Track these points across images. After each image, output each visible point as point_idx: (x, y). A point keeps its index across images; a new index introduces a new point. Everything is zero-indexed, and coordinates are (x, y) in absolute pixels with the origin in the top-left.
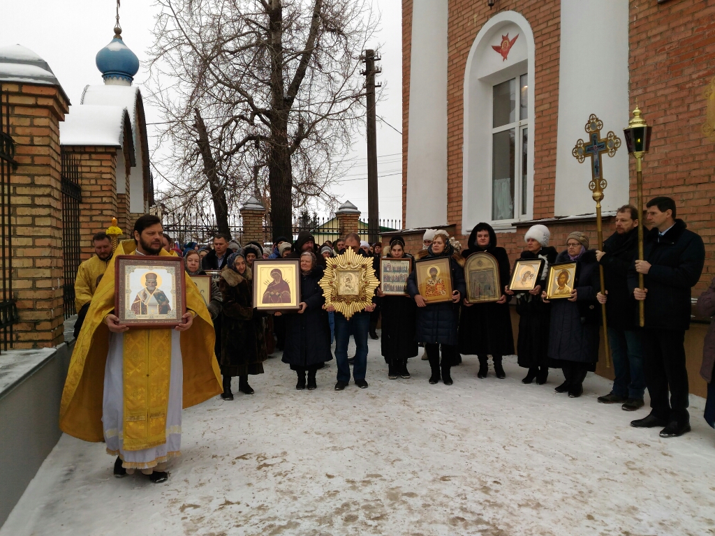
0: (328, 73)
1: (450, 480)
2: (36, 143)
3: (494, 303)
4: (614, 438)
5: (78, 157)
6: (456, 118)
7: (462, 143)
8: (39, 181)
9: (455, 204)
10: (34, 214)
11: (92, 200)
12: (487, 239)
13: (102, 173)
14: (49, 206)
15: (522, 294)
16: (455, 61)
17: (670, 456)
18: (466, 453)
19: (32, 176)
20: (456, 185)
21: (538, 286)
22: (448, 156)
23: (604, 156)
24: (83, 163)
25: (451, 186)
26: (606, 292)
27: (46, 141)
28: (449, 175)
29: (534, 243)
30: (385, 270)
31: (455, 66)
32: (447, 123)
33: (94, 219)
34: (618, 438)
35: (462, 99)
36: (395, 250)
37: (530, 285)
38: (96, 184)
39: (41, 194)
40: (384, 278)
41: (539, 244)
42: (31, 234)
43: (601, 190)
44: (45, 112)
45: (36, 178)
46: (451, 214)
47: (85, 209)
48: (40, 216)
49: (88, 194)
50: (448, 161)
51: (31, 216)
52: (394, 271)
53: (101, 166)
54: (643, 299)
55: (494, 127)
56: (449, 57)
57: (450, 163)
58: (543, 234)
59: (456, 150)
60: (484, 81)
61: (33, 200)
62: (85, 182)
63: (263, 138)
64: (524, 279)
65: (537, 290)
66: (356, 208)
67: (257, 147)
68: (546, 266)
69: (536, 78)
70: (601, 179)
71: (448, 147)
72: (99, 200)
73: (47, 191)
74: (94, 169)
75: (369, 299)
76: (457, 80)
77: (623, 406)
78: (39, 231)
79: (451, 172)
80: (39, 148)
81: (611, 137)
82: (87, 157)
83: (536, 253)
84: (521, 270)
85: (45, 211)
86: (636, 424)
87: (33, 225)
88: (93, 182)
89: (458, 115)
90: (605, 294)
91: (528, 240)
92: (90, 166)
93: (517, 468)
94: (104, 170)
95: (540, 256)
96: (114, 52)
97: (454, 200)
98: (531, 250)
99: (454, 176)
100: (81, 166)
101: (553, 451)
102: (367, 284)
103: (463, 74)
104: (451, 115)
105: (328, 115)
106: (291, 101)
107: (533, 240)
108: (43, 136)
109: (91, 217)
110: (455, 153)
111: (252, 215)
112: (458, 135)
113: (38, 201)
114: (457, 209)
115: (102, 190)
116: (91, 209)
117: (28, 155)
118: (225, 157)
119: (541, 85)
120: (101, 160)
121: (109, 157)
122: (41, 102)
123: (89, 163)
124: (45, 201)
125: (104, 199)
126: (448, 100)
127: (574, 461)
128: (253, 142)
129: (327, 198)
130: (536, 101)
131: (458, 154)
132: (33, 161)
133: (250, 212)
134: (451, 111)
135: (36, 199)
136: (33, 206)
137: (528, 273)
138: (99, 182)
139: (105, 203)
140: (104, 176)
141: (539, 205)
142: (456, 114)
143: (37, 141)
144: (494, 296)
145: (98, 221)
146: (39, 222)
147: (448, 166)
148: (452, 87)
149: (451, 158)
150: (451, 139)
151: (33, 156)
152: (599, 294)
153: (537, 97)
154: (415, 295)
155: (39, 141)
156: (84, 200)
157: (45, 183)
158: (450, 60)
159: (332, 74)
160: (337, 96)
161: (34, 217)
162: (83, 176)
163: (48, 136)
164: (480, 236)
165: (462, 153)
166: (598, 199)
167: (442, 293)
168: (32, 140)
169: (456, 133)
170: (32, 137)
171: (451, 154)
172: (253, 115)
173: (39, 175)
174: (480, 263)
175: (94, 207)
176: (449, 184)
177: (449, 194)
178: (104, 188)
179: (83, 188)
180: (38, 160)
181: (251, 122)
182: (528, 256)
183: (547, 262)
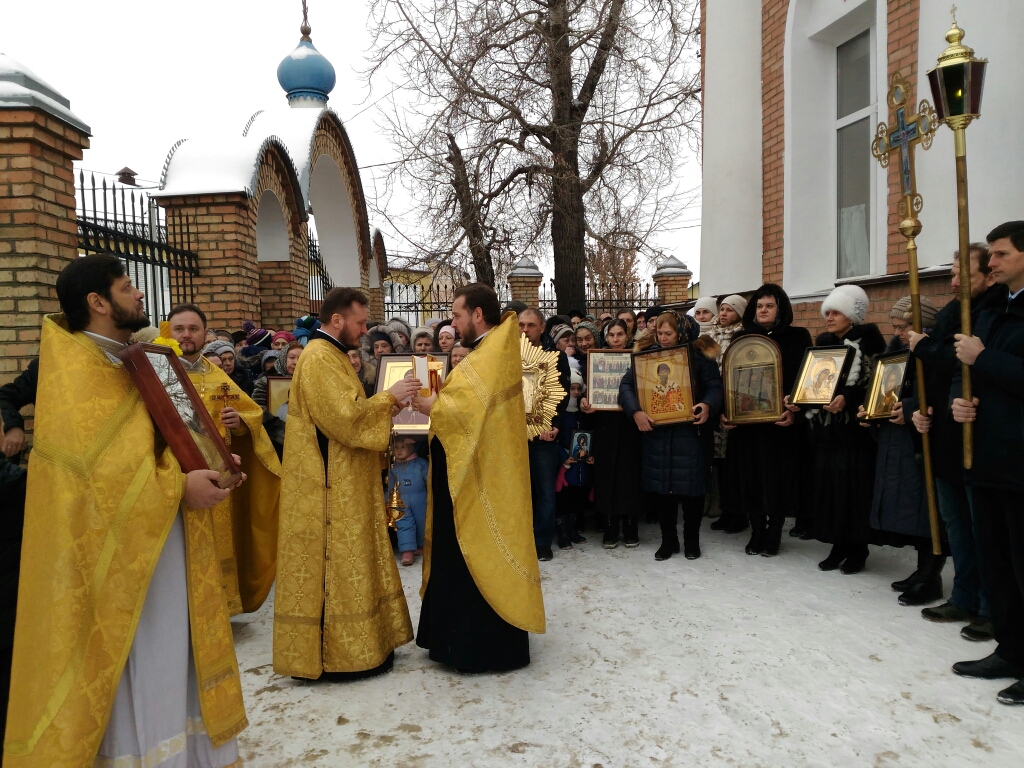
0: (633, 60)
1: (523, 752)
2: (15, 194)
3: (771, 425)
4: (898, 695)
5: (191, 211)
6: (774, 108)
7: (783, 149)
8: (22, 247)
9: (773, 253)
10: (17, 295)
11: (212, 272)
12: (772, 313)
13: (223, 232)
14: (37, 284)
15: (815, 411)
16: (772, 12)
17: (988, 750)
18: (599, 700)
19: (12, 241)
20: (774, 221)
21: (840, 397)
22: (764, 173)
23: (918, 148)
24: (200, 220)
25: (768, 223)
26: (930, 411)
27: (29, 190)
28: (765, 204)
29: (837, 318)
30: (596, 369)
31: (771, 21)
32: (761, 117)
33: (216, 298)
34: (907, 696)
35: (782, 76)
36: (613, 335)
37: (825, 394)
38: (217, 249)
39: (24, 266)
40: (594, 382)
41: (847, 319)
42: (14, 325)
43: (915, 215)
44: (25, 148)
45: (17, 243)
46: (768, 270)
47: (203, 285)
48: (24, 298)
49: (207, 263)
50: (764, 181)
51: (14, 298)
52: (611, 371)
53: (223, 223)
54: (971, 419)
55: (840, 116)
56: (764, 8)
57: (767, 185)
58: (853, 301)
59: (775, 161)
60: (820, 39)
61: (15, 276)
62: (203, 246)
63: (537, 169)
64: (818, 385)
65: (837, 405)
66: (685, 267)
67: (530, 183)
68: (857, 360)
69: (889, 24)
70: (914, 195)
71: (764, 158)
72: (220, 271)
73: (32, 261)
74: (213, 228)
75: (547, 421)
76: (775, 42)
77: (964, 630)
78: (24, 320)
79: (768, 201)
80: (20, 200)
81: (924, 111)
82: (203, 210)
83: (841, 335)
84: (815, 367)
85: (31, 291)
86: (963, 669)
87: (16, 311)
88: (213, 246)
89: (777, 103)
90: (928, 415)
91: (827, 313)
92: (208, 224)
93: (659, 742)
94: (227, 228)
95: (847, 342)
96: (298, 61)
97: (773, 246)
98: (831, 330)
99: (772, 206)
100: (197, 224)
101: (757, 711)
102: (545, 397)
103: (782, 33)
104: (768, 104)
105: (641, 124)
106: (584, 108)
107: (836, 313)
108: (24, 183)
109: (212, 295)
110: (773, 166)
111: (523, 284)
112: (777, 136)
113: (22, 277)
114: (775, 261)
115: (225, 258)
116: (211, 285)
117: (6, 211)
118: (485, 202)
119: (897, 36)
120: (222, 215)
121: (232, 209)
122: (19, 133)
123: (207, 219)
124: (30, 276)
125: (229, 270)
126: (763, 79)
127: (780, 739)
128: (523, 175)
129: (650, 253)
130: (889, 65)
131: (777, 168)
132: (12, 219)
133: (519, 280)
134: (767, 97)
135: (18, 273)
136: (15, 284)
137: (826, 371)
138: (221, 247)
139: (229, 275)
140: (228, 237)
141: (895, 249)
142: (774, 101)
143: (17, 190)
144: (773, 412)
145: (221, 302)
146: (24, 306)
147: (764, 189)
148: (767, 56)
149: (768, 176)
150: (768, 145)
151: (12, 213)
152: (916, 414)
153: (892, 56)
154: (634, 412)
155: (20, 191)
156: (202, 272)
157: (30, 251)
158: (765, 11)
159: (640, 62)
160: (653, 96)
161: (16, 300)
162: (200, 239)
163: (31, 182)
164: (761, 306)
165: (782, 166)
166: (910, 232)
167: (677, 406)
168: (10, 190)
169: (774, 133)
170: (10, 185)
171: (768, 169)
172: (524, 135)
173: (21, 240)
174: (751, 355)
175: (216, 281)
176: (765, 220)
177: (765, 237)
178: (228, 254)
179: (201, 255)
180: (19, 219)
181: (520, 147)
182: (829, 342)
183: (858, 352)
